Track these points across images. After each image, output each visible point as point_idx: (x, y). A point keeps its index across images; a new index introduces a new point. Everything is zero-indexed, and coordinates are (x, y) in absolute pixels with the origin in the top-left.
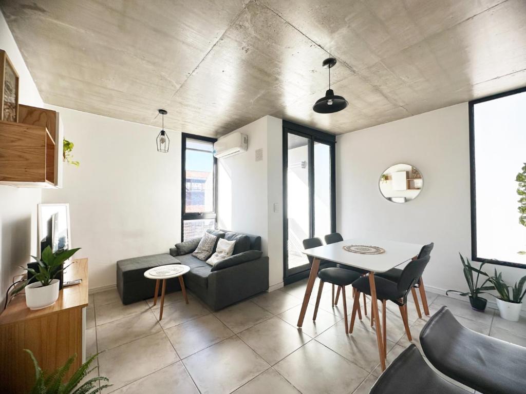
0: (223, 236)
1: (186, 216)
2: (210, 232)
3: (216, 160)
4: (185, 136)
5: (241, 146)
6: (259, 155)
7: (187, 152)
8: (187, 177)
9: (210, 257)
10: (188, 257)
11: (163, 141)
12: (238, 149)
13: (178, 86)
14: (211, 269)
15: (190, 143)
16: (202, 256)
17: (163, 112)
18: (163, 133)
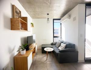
0: (62, 42)
1: (54, 37)
2: (59, 41)
3: (61, 24)
4: (54, 20)
5: (68, 18)
6: (75, 19)
7: (54, 23)
8: (54, 29)
9: (59, 47)
10: (54, 46)
11: (48, 21)
12: (67, 19)
13: (49, 4)
14: (59, 51)
15: (55, 21)
16: (57, 46)
17: (48, 14)
18: (48, 19)
